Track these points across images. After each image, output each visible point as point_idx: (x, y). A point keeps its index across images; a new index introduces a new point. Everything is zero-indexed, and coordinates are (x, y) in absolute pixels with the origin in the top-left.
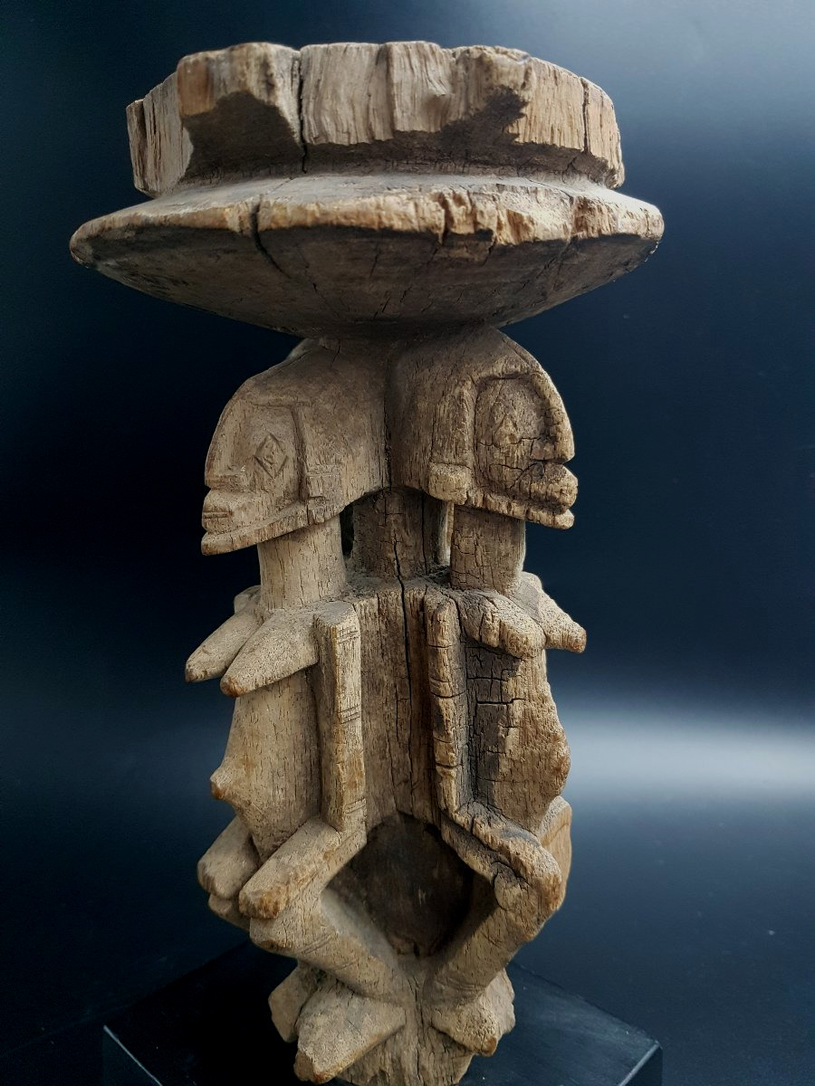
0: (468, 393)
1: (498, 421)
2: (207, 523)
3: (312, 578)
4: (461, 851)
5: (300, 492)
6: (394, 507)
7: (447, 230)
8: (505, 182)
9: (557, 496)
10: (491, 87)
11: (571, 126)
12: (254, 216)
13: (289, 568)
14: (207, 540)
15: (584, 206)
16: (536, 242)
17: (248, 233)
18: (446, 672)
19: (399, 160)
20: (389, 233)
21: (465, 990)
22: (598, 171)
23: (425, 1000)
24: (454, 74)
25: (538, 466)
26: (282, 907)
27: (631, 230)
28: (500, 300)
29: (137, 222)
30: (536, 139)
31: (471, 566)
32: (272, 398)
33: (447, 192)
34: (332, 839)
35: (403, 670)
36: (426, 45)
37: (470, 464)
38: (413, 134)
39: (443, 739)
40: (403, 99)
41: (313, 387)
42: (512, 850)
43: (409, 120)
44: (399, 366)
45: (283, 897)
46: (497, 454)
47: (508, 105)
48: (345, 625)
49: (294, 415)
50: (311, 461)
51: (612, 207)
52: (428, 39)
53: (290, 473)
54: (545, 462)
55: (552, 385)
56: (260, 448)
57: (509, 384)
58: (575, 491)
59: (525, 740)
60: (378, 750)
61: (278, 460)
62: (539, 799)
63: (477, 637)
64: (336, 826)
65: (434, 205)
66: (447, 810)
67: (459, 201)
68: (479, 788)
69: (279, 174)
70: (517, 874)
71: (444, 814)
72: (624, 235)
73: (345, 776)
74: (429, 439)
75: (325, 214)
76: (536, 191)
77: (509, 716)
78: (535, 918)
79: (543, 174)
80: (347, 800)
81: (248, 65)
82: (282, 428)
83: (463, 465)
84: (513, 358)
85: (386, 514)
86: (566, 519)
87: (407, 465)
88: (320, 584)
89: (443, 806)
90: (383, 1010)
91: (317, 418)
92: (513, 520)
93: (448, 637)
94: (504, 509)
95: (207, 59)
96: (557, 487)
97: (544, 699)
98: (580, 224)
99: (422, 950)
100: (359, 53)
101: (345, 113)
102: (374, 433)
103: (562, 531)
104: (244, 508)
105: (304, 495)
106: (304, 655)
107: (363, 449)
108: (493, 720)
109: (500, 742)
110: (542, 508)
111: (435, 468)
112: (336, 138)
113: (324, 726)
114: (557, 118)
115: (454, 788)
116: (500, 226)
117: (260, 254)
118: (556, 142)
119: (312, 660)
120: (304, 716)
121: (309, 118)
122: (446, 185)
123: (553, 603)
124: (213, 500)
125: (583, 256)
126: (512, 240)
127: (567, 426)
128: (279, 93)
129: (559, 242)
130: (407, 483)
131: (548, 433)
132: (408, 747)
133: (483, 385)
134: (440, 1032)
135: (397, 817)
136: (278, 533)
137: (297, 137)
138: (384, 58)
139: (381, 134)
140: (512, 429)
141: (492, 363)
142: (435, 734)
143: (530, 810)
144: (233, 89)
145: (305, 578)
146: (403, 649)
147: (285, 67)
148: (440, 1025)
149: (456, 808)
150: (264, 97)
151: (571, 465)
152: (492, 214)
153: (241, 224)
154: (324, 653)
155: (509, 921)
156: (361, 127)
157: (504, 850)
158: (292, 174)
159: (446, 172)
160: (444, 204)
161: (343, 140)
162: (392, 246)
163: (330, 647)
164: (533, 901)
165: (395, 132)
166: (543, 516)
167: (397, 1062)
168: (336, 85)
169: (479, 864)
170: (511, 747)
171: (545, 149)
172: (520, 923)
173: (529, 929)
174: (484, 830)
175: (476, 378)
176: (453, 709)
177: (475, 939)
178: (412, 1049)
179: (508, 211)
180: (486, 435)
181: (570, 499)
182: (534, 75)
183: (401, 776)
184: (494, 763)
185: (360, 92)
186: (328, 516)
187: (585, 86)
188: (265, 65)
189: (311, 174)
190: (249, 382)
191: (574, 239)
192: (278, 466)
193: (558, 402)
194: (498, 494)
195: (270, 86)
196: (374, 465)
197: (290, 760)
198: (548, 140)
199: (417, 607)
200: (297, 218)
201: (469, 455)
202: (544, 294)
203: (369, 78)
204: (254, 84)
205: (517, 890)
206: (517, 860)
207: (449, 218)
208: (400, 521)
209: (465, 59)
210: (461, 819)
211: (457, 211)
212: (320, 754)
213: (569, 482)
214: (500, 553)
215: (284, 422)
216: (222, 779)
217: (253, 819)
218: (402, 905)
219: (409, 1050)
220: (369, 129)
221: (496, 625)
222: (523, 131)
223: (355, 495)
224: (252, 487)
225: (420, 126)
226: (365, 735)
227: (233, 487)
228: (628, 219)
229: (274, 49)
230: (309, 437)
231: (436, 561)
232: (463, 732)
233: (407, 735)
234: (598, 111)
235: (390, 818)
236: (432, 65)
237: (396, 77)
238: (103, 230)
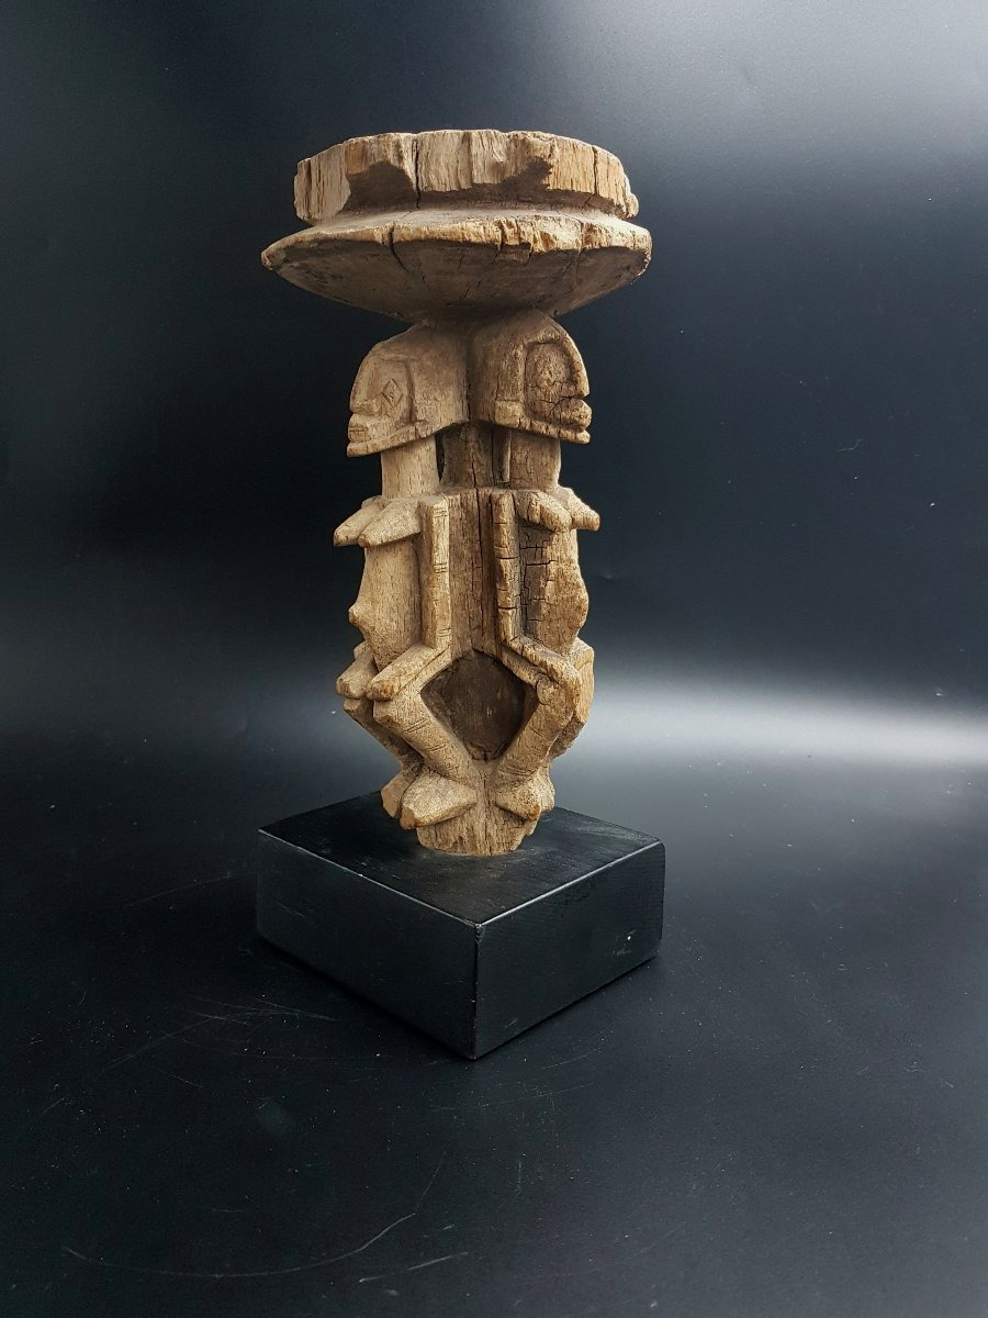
0: (520, 353)
1: (539, 371)
2: (352, 435)
3: (418, 479)
4: (514, 669)
5: (411, 418)
6: (472, 437)
7: (503, 243)
8: (541, 214)
9: (577, 419)
10: (530, 157)
11: (585, 177)
12: (391, 234)
13: (402, 471)
14: (351, 447)
15: (591, 228)
16: (558, 251)
17: (387, 244)
18: (505, 540)
19: (475, 201)
20: (469, 244)
21: (520, 775)
22: (608, 207)
23: (491, 785)
24: (509, 149)
25: (566, 400)
26: (396, 690)
27: (622, 244)
28: (541, 290)
29: (320, 238)
30: (560, 186)
31: (523, 473)
32: (393, 355)
33: (503, 220)
34: (429, 653)
35: (477, 546)
36: (492, 131)
37: (521, 401)
38: (484, 185)
39: (503, 588)
40: (478, 164)
41: (419, 350)
42: (549, 663)
43: (482, 176)
44: (476, 338)
45: (396, 684)
46: (539, 393)
47: (541, 168)
48: (439, 505)
49: (407, 367)
50: (418, 397)
51: (609, 229)
52: (493, 128)
53: (404, 405)
54: (570, 398)
55: (575, 347)
56: (385, 388)
57: (548, 347)
58: (589, 417)
59: (558, 590)
60: (460, 603)
61: (397, 395)
62: (568, 630)
63: (526, 517)
64: (432, 646)
65: (495, 228)
66: (505, 640)
67: (510, 225)
68: (527, 628)
69: (403, 209)
70: (552, 680)
71: (503, 645)
72: (616, 247)
73: (438, 610)
74: (495, 385)
75: (432, 233)
76: (559, 220)
77: (548, 572)
78: (563, 710)
79: (568, 209)
80: (439, 628)
81: (388, 146)
82: (399, 375)
83: (517, 400)
84: (549, 330)
85: (467, 442)
86: (585, 437)
87: (481, 405)
88: (422, 483)
89: (503, 637)
90: (462, 789)
91: (422, 370)
92: (550, 439)
93: (507, 516)
94: (543, 430)
95: (364, 142)
96: (578, 413)
97: (571, 562)
98: (587, 240)
99: (489, 757)
100: (452, 135)
101: (443, 172)
102: (459, 384)
103: (581, 445)
104: (374, 426)
105: (413, 419)
106: (411, 526)
107: (452, 392)
108: (537, 577)
109: (541, 591)
110: (568, 429)
111: (499, 404)
112: (439, 188)
113: (424, 577)
114: (576, 173)
115: (511, 624)
116: (535, 241)
117: (392, 257)
118: (575, 188)
119: (417, 530)
120: (411, 572)
121: (422, 176)
122: (503, 216)
123: (579, 500)
124: (355, 420)
125: (592, 261)
126: (543, 250)
127: (584, 373)
128: (405, 162)
129: (574, 251)
130: (481, 418)
131: (572, 379)
132: (480, 602)
133: (531, 348)
134: (501, 808)
135: (473, 653)
136: (396, 443)
137: (414, 187)
138: (467, 139)
139: (464, 185)
140: (548, 375)
141: (536, 333)
142: (498, 586)
143: (562, 639)
144: (380, 159)
145: (412, 478)
146: (477, 531)
147: (408, 146)
148: (501, 802)
149: (512, 637)
150: (397, 164)
151: (587, 399)
152: (529, 233)
153: (383, 239)
154: (425, 525)
155: (546, 712)
156: (453, 181)
157: (543, 664)
158: (411, 209)
159: (505, 208)
160: (501, 227)
161: (442, 189)
162: (470, 252)
163: (429, 520)
164: (562, 698)
165: (473, 184)
166: (569, 434)
167: (471, 829)
168: (438, 155)
169: (526, 675)
170: (548, 594)
171: (567, 193)
172: (554, 713)
173: (561, 719)
174: (530, 651)
175: (526, 343)
176: (510, 567)
177: (524, 733)
178: (482, 820)
179: (541, 232)
180: (532, 381)
181: (587, 422)
182: (556, 149)
183: (475, 624)
184: (538, 607)
185: (452, 161)
186: (429, 433)
187: (595, 152)
188: (398, 146)
189: (423, 209)
190: (378, 346)
191: (584, 250)
192: (397, 400)
193: (578, 357)
194: (540, 420)
195: (400, 158)
196: (459, 405)
197: (402, 601)
198: (569, 188)
199: (486, 501)
200: (416, 235)
201: (521, 395)
202: (571, 287)
203: (458, 151)
204: (391, 157)
205: (552, 689)
206: (552, 669)
207: (504, 235)
208: (476, 446)
209: (515, 139)
210: (514, 645)
211: (508, 231)
212: (421, 598)
213: (586, 411)
214: (542, 464)
215: (401, 372)
216: (357, 610)
217: (376, 641)
218: (476, 720)
219: (479, 819)
220: (458, 182)
221: (538, 507)
222: (552, 182)
223: (446, 423)
224: (380, 413)
225: (488, 181)
226: (451, 591)
227: (370, 414)
228: (620, 237)
229: (403, 136)
230: (417, 381)
231: (501, 478)
232: (517, 585)
233: (479, 593)
234: (605, 167)
235: (468, 653)
236: (495, 144)
237: (474, 152)
238: (296, 242)
